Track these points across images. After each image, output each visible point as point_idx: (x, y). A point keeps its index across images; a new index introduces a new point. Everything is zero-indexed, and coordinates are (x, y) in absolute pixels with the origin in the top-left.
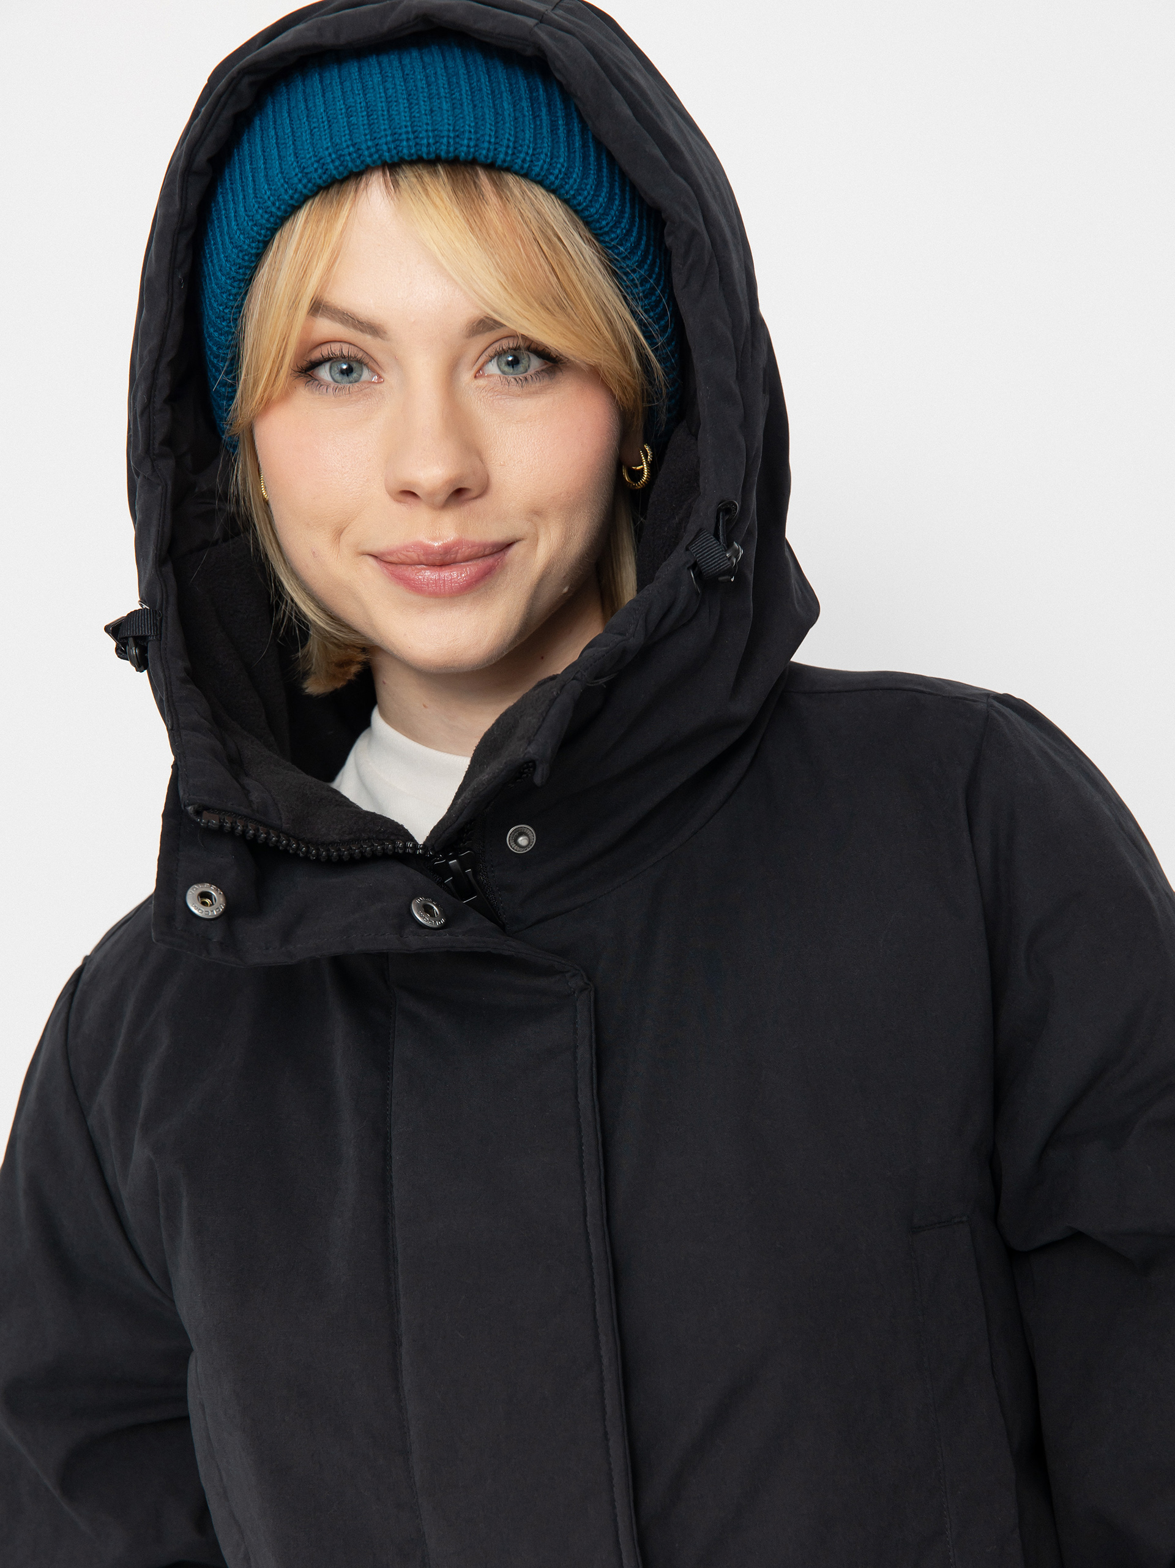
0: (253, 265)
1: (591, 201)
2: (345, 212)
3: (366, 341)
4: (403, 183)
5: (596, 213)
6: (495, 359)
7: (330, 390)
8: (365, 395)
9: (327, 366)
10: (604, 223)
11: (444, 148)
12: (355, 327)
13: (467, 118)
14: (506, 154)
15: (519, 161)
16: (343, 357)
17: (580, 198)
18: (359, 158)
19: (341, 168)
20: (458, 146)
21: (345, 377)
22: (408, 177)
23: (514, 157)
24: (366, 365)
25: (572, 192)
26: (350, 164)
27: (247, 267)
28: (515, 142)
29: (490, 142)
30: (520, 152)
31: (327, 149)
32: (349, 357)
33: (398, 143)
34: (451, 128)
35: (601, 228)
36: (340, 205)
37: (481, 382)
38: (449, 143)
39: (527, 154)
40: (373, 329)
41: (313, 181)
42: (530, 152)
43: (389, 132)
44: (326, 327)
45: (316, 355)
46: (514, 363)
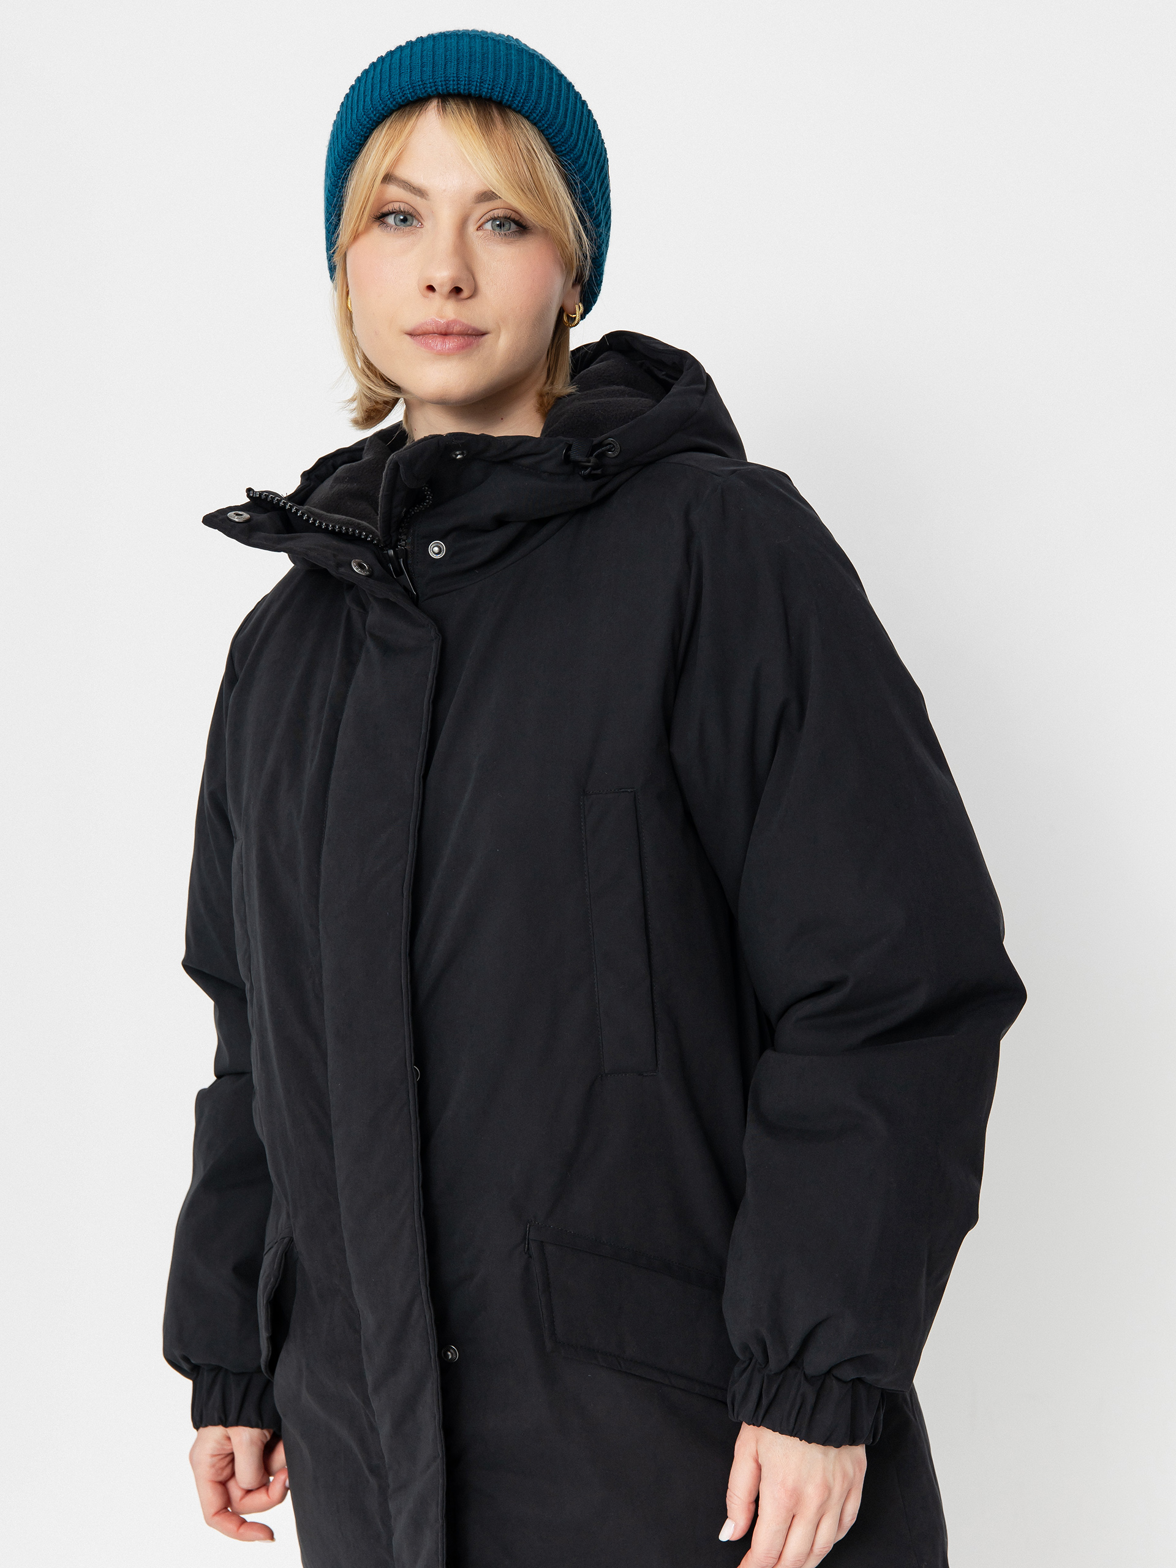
0: (356, 151)
1: (557, 133)
2: (411, 123)
3: (416, 202)
4: (449, 110)
5: (559, 141)
6: (491, 222)
7: (392, 229)
8: (413, 234)
9: (393, 216)
10: (563, 148)
11: (474, 88)
12: (411, 191)
13: (490, 73)
14: (510, 96)
15: (516, 102)
16: (402, 212)
17: (551, 130)
18: (424, 88)
19: (413, 94)
20: (482, 88)
21: (403, 223)
22: (452, 105)
23: (514, 99)
24: (415, 217)
25: (546, 126)
26: (419, 92)
27: (353, 152)
28: (515, 91)
29: (500, 88)
30: (518, 97)
31: (407, 82)
32: (405, 212)
33: (447, 82)
34: (479, 77)
35: (561, 151)
36: (409, 119)
37: (480, 233)
38: (477, 85)
39: (521, 98)
40: (420, 192)
41: (396, 100)
42: (523, 97)
43: (443, 76)
44: (394, 192)
45: (385, 210)
46: (500, 226)
